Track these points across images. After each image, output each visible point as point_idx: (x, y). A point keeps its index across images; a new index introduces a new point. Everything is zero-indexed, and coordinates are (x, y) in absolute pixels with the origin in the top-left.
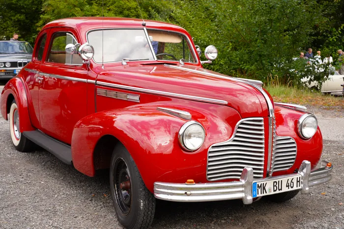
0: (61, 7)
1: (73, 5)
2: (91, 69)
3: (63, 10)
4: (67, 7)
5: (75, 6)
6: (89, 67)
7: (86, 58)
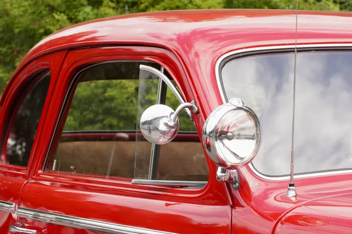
0: (15, 12)
1: (49, 5)
2: (243, 203)
3: (22, 20)
4: (30, 11)
5: (52, 9)
6: (237, 194)
7: (231, 160)
